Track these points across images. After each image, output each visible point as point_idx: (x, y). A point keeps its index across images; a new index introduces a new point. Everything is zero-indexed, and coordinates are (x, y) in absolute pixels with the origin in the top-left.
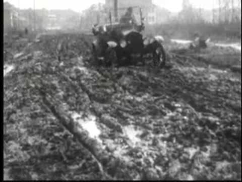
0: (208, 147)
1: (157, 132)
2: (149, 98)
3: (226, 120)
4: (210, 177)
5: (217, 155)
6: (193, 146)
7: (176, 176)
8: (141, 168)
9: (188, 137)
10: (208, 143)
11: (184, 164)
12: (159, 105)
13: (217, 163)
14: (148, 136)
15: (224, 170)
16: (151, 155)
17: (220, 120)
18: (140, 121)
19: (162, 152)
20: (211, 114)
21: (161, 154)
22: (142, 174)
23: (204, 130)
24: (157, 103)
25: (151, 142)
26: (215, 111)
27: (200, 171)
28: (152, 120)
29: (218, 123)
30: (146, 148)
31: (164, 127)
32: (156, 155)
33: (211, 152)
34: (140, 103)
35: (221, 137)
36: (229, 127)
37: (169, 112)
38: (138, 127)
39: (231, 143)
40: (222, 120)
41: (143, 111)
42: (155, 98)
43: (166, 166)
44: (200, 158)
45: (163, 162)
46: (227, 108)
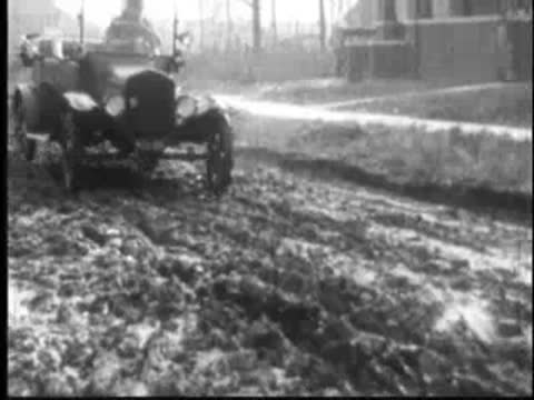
0: (180, 321)
1: (66, 292)
2: (48, 217)
3: (218, 262)
4: (182, 385)
5: (198, 337)
6: (147, 319)
7: (110, 387)
8: (33, 374)
9: (135, 300)
10: (178, 313)
11: (128, 361)
12: (70, 233)
13: (199, 353)
14: (49, 303)
15: (213, 368)
16: (54, 343)
17: (205, 261)
18: (29, 270)
19: (78, 335)
20: (185, 249)
21: (76, 341)
22: (35, 387)
23: (170, 283)
24: (68, 228)
25: (54, 316)
26: (192, 241)
27: (162, 374)
28: (57, 266)
29: (200, 269)
30: (44, 329)
31: (83, 281)
32: (66, 342)
33: (185, 330)
34: (29, 230)
35: (206, 299)
36: (223, 277)
37: (93, 248)
38: (26, 283)
39: (226, 309)
40: (210, 262)
41: (35, 247)
42: (64, 217)
43: (88, 367)
44: (162, 346)
45: (82, 358)
46: (219, 235)
